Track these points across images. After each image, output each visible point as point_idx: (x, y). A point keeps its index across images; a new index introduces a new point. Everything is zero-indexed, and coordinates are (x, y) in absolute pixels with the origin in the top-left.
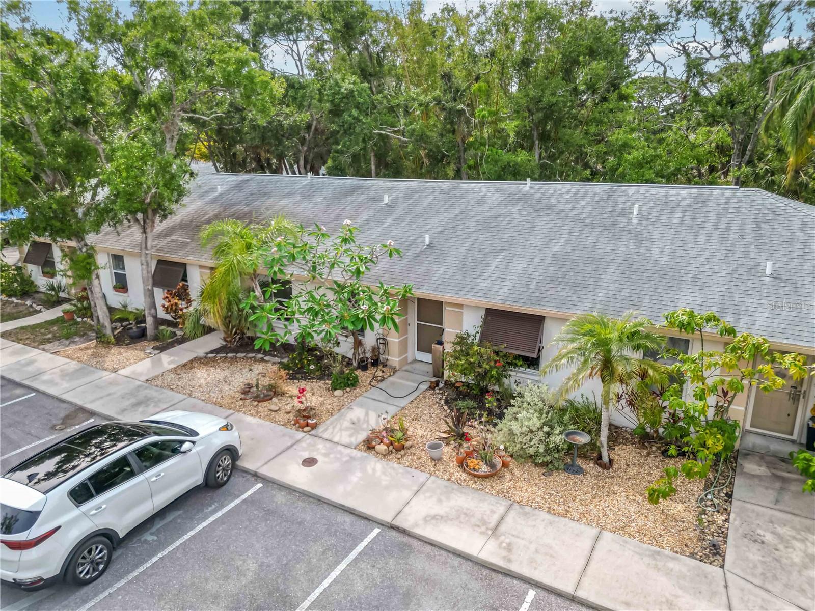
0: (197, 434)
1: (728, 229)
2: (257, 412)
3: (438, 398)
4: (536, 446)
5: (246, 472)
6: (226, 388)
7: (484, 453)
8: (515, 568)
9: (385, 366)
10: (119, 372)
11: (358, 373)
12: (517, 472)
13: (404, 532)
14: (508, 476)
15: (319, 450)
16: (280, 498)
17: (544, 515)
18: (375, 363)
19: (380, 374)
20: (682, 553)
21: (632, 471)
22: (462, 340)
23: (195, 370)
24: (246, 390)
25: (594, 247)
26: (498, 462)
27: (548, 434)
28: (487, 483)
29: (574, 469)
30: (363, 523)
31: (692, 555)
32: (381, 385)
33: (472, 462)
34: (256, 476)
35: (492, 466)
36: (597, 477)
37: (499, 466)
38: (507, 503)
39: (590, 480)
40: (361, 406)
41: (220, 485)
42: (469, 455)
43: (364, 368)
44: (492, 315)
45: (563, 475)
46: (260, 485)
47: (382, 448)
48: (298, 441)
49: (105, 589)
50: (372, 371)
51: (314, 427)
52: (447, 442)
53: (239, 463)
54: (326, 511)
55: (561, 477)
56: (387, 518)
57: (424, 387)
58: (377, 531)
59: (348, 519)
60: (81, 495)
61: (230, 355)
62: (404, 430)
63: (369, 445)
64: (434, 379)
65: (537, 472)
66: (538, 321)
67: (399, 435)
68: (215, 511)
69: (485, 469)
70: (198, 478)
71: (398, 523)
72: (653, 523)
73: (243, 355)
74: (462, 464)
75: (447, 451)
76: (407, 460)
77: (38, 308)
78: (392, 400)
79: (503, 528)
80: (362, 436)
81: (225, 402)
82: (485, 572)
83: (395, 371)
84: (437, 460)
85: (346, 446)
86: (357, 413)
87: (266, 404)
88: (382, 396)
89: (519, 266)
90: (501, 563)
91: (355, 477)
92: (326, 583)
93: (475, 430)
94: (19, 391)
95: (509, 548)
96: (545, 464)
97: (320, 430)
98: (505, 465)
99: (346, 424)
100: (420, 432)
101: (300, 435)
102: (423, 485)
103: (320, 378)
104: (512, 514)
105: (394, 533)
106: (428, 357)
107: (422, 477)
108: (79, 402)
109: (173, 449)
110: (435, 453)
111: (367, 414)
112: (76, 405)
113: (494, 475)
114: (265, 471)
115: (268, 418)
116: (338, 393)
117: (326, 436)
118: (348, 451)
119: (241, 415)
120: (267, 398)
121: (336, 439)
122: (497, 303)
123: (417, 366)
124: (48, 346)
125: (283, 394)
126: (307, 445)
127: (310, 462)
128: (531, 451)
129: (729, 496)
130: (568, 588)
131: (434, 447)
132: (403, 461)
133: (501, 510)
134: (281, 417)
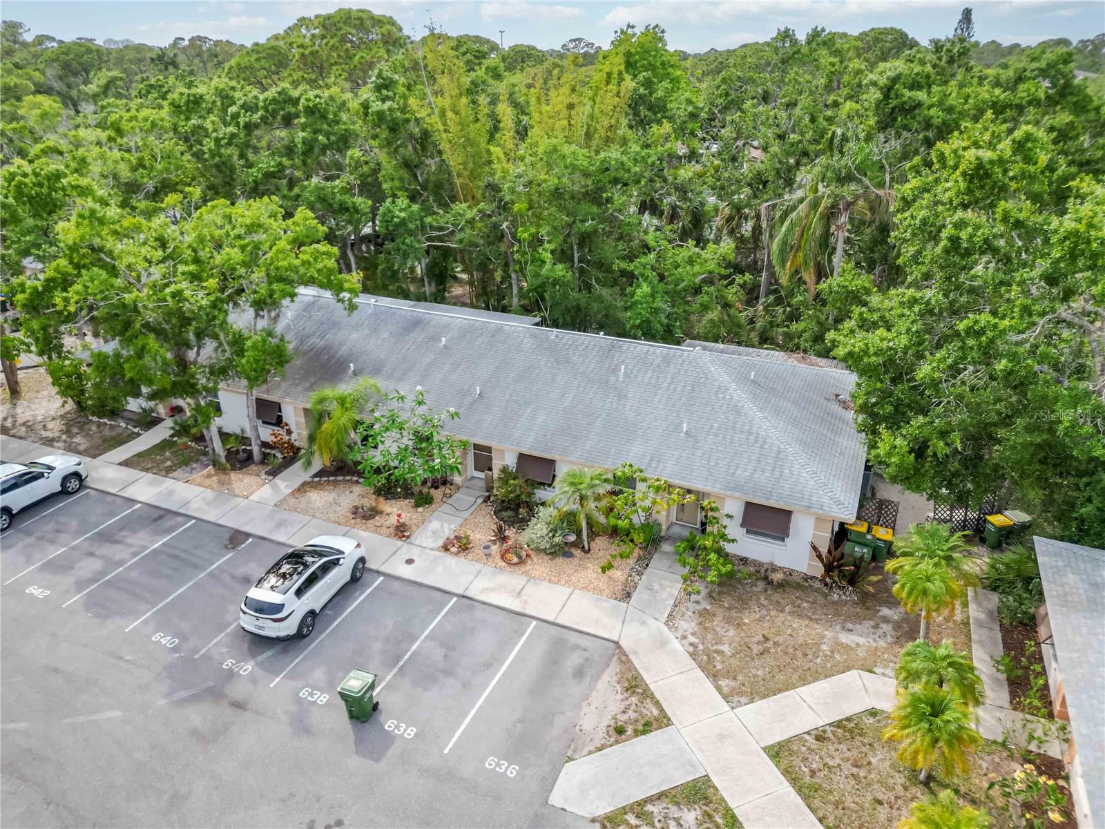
0: (343, 553)
1: (675, 390)
2: (367, 528)
3: (490, 509)
4: (544, 544)
5: (370, 570)
6: (338, 509)
7: (516, 549)
8: (527, 612)
9: (451, 484)
10: (250, 498)
11: (433, 491)
12: (535, 559)
13: (470, 598)
14: (529, 562)
15: (414, 553)
16: (396, 585)
17: (546, 584)
18: (445, 483)
19: (448, 491)
20: (612, 598)
21: (601, 554)
22: (504, 470)
23: (308, 494)
24: (355, 511)
25: (591, 403)
26: (524, 554)
27: (554, 536)
28: (517, 568)
29: (568, 555)
30: (447, 596)
31: (616, 599)
32: (450, 501)
33: (509, 556)
34: (378, 573)
35: (520, 557)
36: (580, 559)
37: (524, 557)
38: (525, 579)
39: (575, 561)
40: (437, 519)
41: (359, 579)
42: (507, 551)
43: (437, 488)
44: (523, 458)
45: (561, 559)
46: (382, 578)
47: (454, 549)
48: (399, 548)
49: (316, 638)
50: (442, 489)
51: (408, 537)
52: (494, 542)
53: (367, 565)
54: (424, 590)
55: (560, 561)
56: (460, 592)
57: (480, 501)
58: (455, 599)
59: (439, 594)
60: (299, 593)
61: (331, 478)
62: (467, 537)
63: (446, 548)
64: (487, 494)
65: (546, 558)
66: (551, 463)
67: (465, 541)
68: (360, 595)
69: (516, 560)
70: (348, 578)
71: (467, 594)
72: (602, 582)
73: (341, 478)
74: (503, 557)
75: (495, 549)
76: (470, 556)
77: (136, 430)
78: (458, 513)
79: (523, 592)
80: (440, 543)
81: (341, 520)
82: (513, 615)
83: (458, 488)
84: (488, 555)
85: (432, 549)
86: (435, 525)
87: (371, 521)
88: (451, 510)
89: (541, 418)
90: (520, 610)
91: (440, 569)
92: (431, 627)
93: (510, 532)
94: (180, 519)
95: (526, 602)
96: (551, 554)
97: (412, 539)
98: (528, 556)
99: (429, 534)
100: (478, 536)
101: (400, 543)
102: (480, 572)
103: (405, 498)
104: (529, 585)
105: (465, 600)
106: (481, 475)
107: (479, 566)
108: (236, 527)
109: (335, 563)
110: (487, 551)
111: (442, 526)
112: (233, 529)
113: (521, 562)
114: (382, 569)
115: (375, 532)
116: (420, 509)
117: (417, 542)
118: (433, 552)
119: (356, 530)
120: (371, 517)
121: (424, 545)
122: (525, 451)
123: (475, 482)
124: (175, 474)
125: (381, 513)
126: (406, 550)
127: (410, 561)
128: (542, 547)
129: (647, 565)
130: (551, 619)
131: (487, 547)
132: (468, 557)
133: (523, 583)
134: (384, 530)
